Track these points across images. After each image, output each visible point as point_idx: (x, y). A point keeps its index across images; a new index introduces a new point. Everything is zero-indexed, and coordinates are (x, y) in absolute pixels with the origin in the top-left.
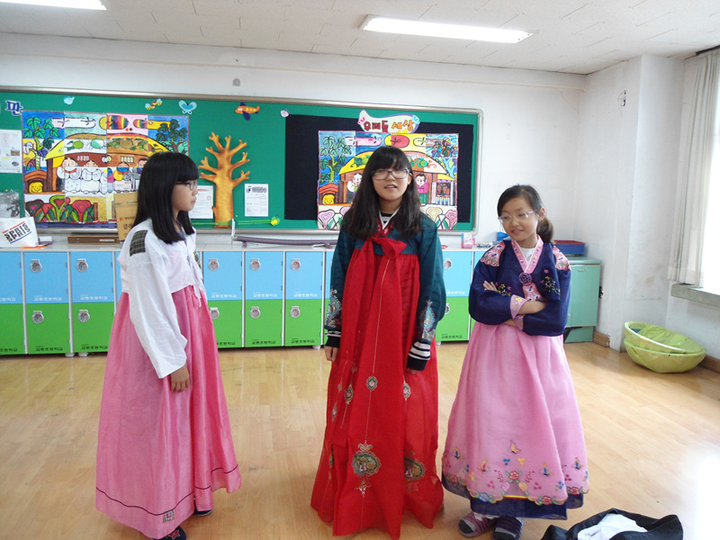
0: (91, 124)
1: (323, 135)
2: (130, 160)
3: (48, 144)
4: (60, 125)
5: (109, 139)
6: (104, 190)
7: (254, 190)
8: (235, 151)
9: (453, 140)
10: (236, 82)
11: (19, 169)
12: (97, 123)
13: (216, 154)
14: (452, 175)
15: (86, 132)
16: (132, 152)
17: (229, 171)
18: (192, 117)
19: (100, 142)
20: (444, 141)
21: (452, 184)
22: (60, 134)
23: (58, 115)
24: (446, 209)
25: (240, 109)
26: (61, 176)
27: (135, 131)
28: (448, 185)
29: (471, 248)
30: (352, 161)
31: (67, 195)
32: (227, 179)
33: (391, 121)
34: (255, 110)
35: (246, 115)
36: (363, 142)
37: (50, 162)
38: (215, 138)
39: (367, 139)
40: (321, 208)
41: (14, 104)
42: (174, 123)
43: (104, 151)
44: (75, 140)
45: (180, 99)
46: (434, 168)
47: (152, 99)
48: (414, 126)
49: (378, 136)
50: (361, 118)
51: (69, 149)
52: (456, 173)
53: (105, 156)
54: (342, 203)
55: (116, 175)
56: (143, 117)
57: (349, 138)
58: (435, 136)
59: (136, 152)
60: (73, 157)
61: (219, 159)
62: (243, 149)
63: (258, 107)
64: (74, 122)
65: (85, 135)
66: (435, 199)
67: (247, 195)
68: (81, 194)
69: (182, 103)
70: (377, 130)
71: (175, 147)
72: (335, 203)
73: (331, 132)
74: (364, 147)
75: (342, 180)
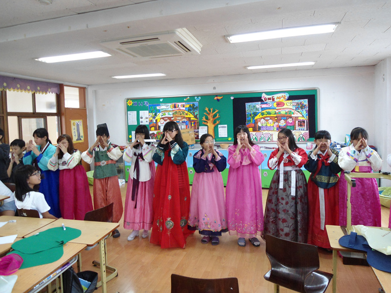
0: (168, 107)
1: (247, 105)
2: (180, 118)
3: (156, 115)
4: (159, 108)
5: (173, 112)
7: (222, 127)
8: (214, 113)
9: (305, 102)
10: (214, 88)
11: (148, 123)
13: (207, 115)
14: (305, 117)
16: (180, 115)
17: (212, 121)
18: (199, 102)
19: (171, 113)
20: (301, 103)
21: (306, 121)
22: (159, 111)
23: (158, 105)
24: (303, 132)
25: (216, 98)
26: (160, 125)
27: (181, 108)
28: (304, 122)
30: (260, 114)
32: (212, 123)
33: (275, 96)
34: (221, 98)
35: (218, 100)
36: (264, 106)
37: (156, 120)
38: (207, 109)
39: (266, 105)
41: (146, 103)
42: (193, 105)
43: (172, 116)
44: (163, 113)
46: (296, 114)
47: (186, 97)
48: (286, 97)
49: (270, 103)
50: (263, 96)
51: (162, 116)
52: (307, 116)
53: (172, 117)
54: (256, 131)
56: (183, 103)
57: (258, 105)
58: (296, 101)
59: (182, 115)
60: (163, 118)
61: (209, 117)
62: (217, 113)
64: (163, 107)
65: (166, 111)
66: (297, 128)
67: (219, 129)
69: (196, 97)
70: (270, 101)
71: (194, 113)
72: (253, 131)
73: (250, 103)
74: (264, 108)
75: (256, 122)
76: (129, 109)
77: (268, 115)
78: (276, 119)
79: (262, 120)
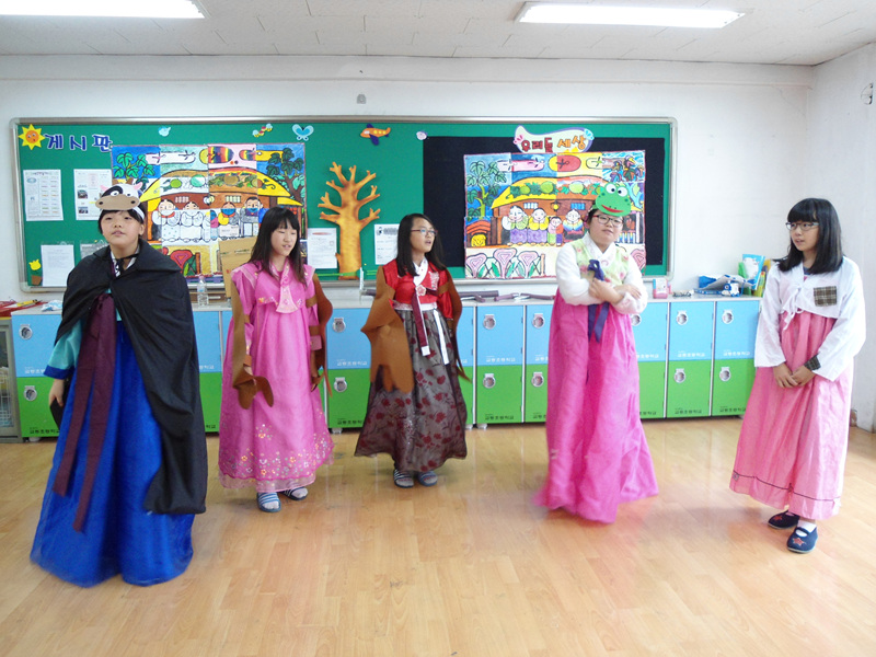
0: (191, 158)
1: (470, 161)
2: (236, 199)
4: (155, 162)
5: (210, 175)
6: (207, 237)
7: (385, 231)
8: (361, 184)
9: (638, 158)
10: (361, 99)
12: (197, 156)
13: (338, 189)
14: (637, 204)
15: (185, 168)
16: (238, 189)
17: (355, 209)
18: (308, 144)
19: (201, 180)
20: (626, 161)
21: (638, 216)
22: (155, 172)
23: (153, 150)
24: (630, 248)
25: (367, 132)
26: (157, 222)
27: (242, 163)
28: (633, 217)
29: (665, 297)
30: (508, 191)
31: (164, 244)
32: (353, 219)
33: (555, 137)
34: (384, 133)
35: (374, 140)
36: (521, 166)
38: (337, 169)
39: (526, 163)
40: (469, 252)
41: (103, 139)
42: (287, 152)
43: (205, 190)
44: (172, 179)
45: (293, 122)
47: (260, 124)
48: (586, 143)
49: (539, 157)
50: (517, 136)
51: (166, 189)
52: (643, 202)
53: (207, 195)
54: (496, 244)
55: (221, 219)
56: (250, 147)
57: (503, 161)
58: (614, 155)
59: (243, 189)
60: (170, 198)
61: (342, 194)
62: (372, 182)
63: (389, 130)
64: (171, 157)
65: (183, 172)
67: (377, 238)
68: (179, 242)
69: (296, 127)
70: (538, 151)
71: (289, 182)
72: (487, 245)
73: (480, 156)
74: (522, 172)
75: (496, 216)
76: (28, 159)
77: (531, 196)
78: (556, 207)
79: (515, 210)
